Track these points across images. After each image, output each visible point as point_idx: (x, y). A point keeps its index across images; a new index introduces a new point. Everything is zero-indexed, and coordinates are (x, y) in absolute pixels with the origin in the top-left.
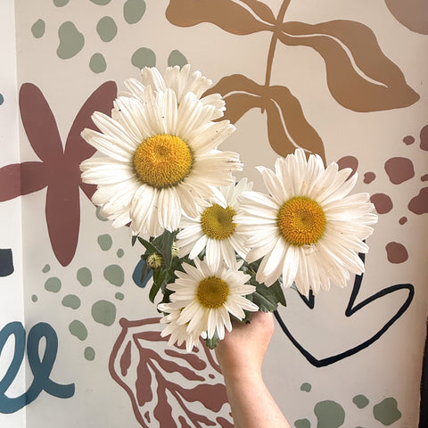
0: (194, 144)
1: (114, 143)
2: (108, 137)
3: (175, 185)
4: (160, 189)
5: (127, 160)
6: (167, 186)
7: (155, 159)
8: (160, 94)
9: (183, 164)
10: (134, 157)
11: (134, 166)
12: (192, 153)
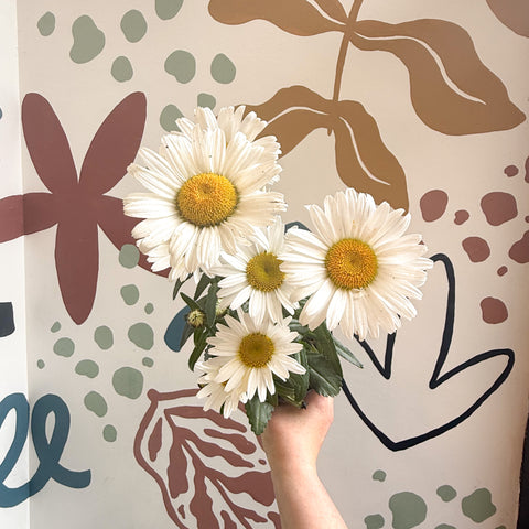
0: (239, 184)
1: (159, 180)
2: (153, 173)
3: (218, 224)
4: (201, 227)
5: (171, 198)
6: (209, 225)
7: (199, 197)
8: (209, 134)
9: (228, 203)
10: (178, 194)
11: (177, 203)
12: (237, 193)
